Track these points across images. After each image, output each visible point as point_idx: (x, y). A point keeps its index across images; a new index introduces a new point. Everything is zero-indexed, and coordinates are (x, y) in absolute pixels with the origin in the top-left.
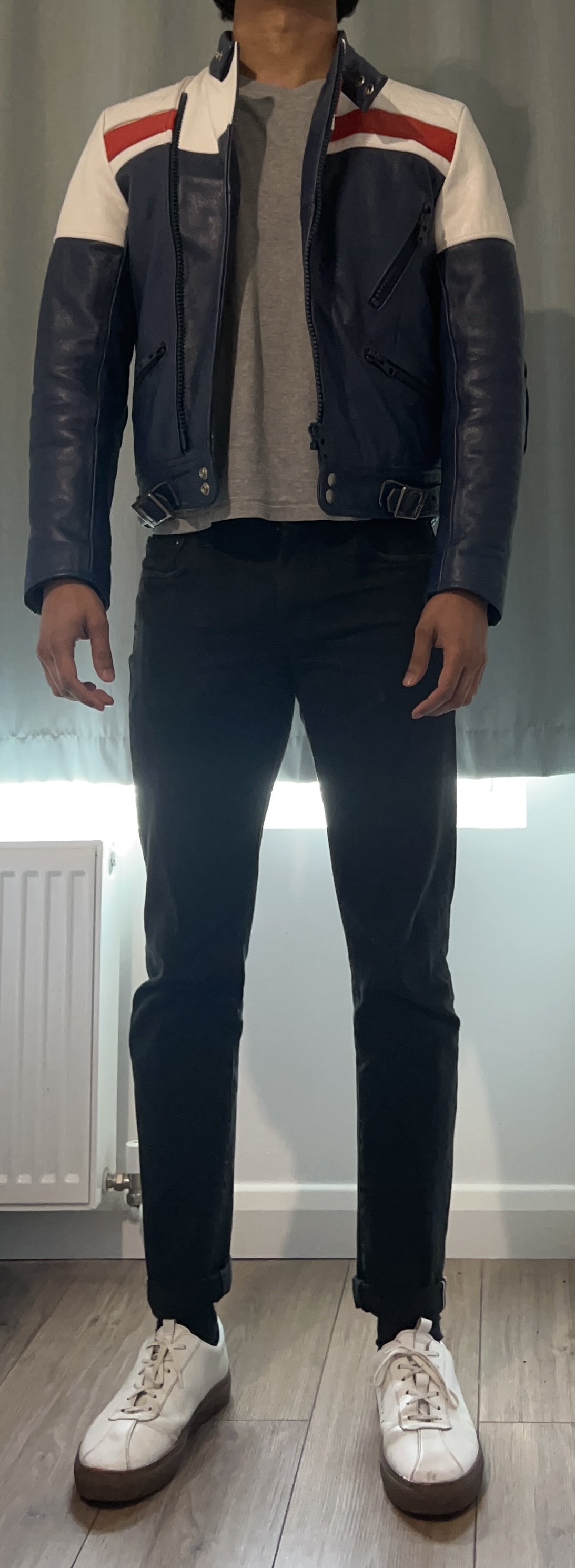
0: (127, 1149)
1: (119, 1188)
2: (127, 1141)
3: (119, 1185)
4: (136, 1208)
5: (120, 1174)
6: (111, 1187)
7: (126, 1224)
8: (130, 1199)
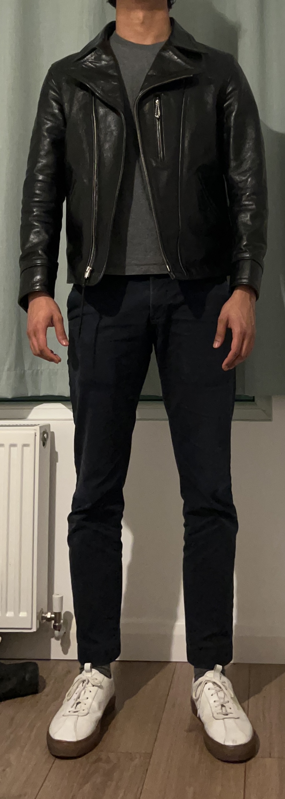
0: (53, 598)
3: (49, 618)
5: (49, 612)
6: (44, 619)
7: (53, 640)
8: (55, 627)
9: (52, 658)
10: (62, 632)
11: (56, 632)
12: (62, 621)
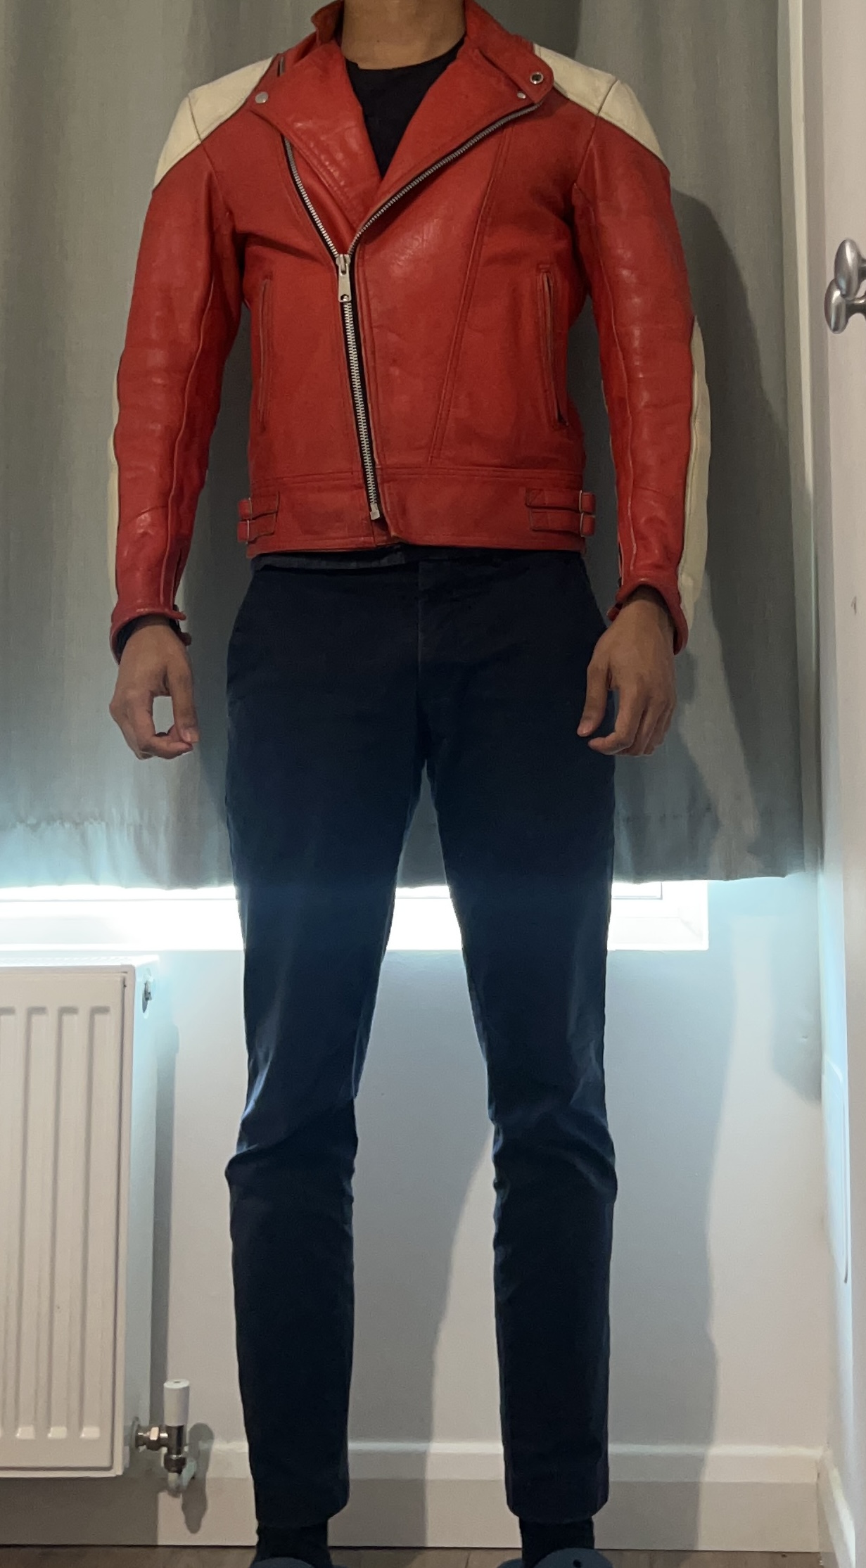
0: (165, 1391)
1: (155, 1446)
2: (164, 1380)
3: (154, 1441)
4: (176, 1474)
5: (154, 1427)
6: (143, 1445)
7: (164, 1497)
8: (169, 1462)
9: (160, 1543)
10: (187, 1473)
11: (172, 1477)
12: (186, 1449)
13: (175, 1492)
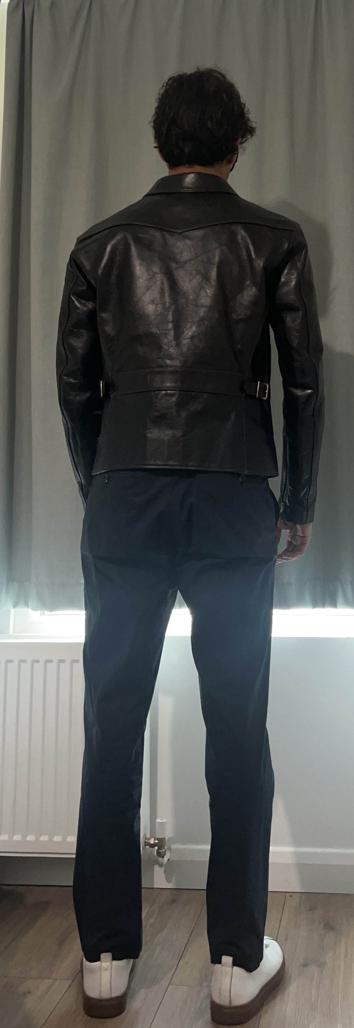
0: (156, 823)
1: (152, 846)
2: (156, 819)
3: (152, 844)
4: (162, 858)
5: (152, 838)
6: (147, 846)
7: (156, 867)
8: (159, 854)
9: (155, 887)
10: (166, 859)
11: (160, 859)
12: (166, 848)
13: (161, 865)
